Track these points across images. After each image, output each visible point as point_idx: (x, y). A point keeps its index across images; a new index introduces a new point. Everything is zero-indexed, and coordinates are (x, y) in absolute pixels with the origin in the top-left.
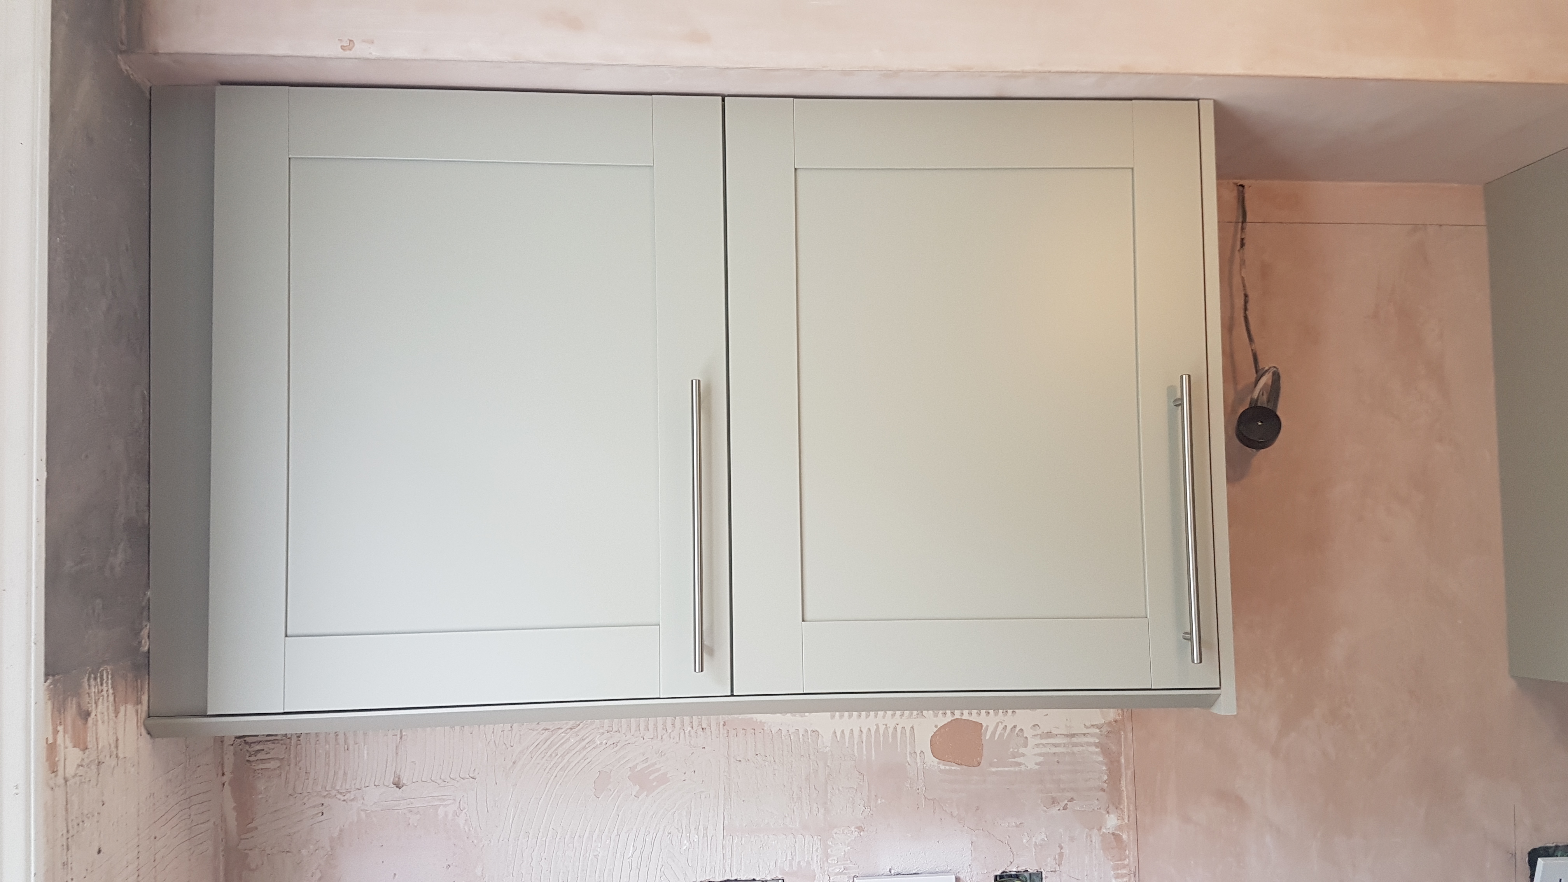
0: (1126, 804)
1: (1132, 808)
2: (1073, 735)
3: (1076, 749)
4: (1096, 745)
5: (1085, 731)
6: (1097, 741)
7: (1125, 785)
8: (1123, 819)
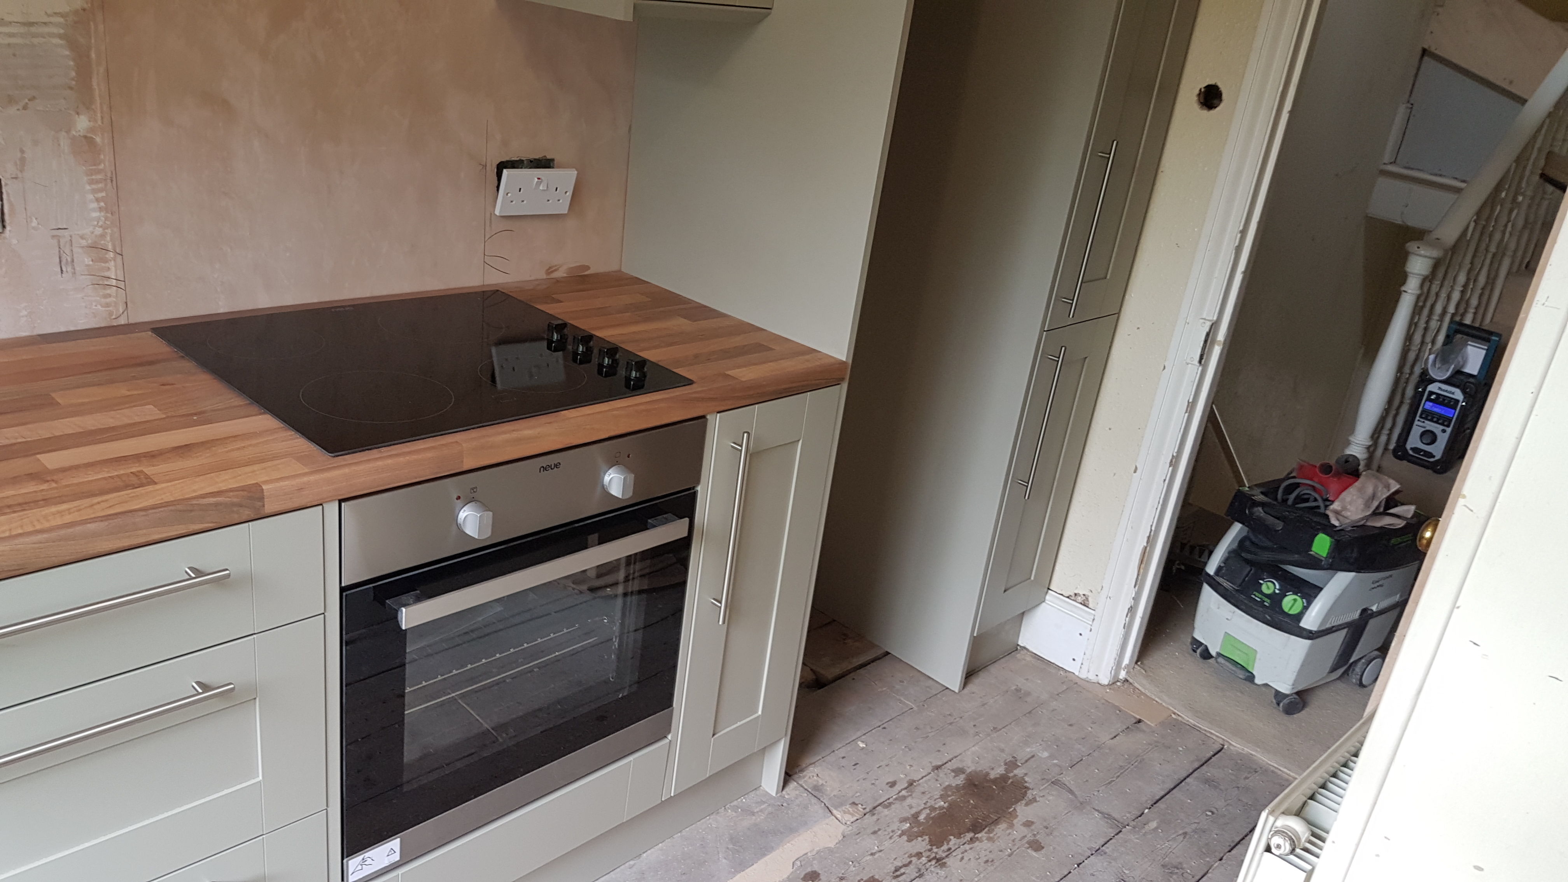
0: (98, 105)
1: (105, 108)
2: (31, 24)
3: (36, 41)
4: (60, 36)
5: (46, 19)
6: (62, 31)
7: (97, 84)
8: (96, 121)
